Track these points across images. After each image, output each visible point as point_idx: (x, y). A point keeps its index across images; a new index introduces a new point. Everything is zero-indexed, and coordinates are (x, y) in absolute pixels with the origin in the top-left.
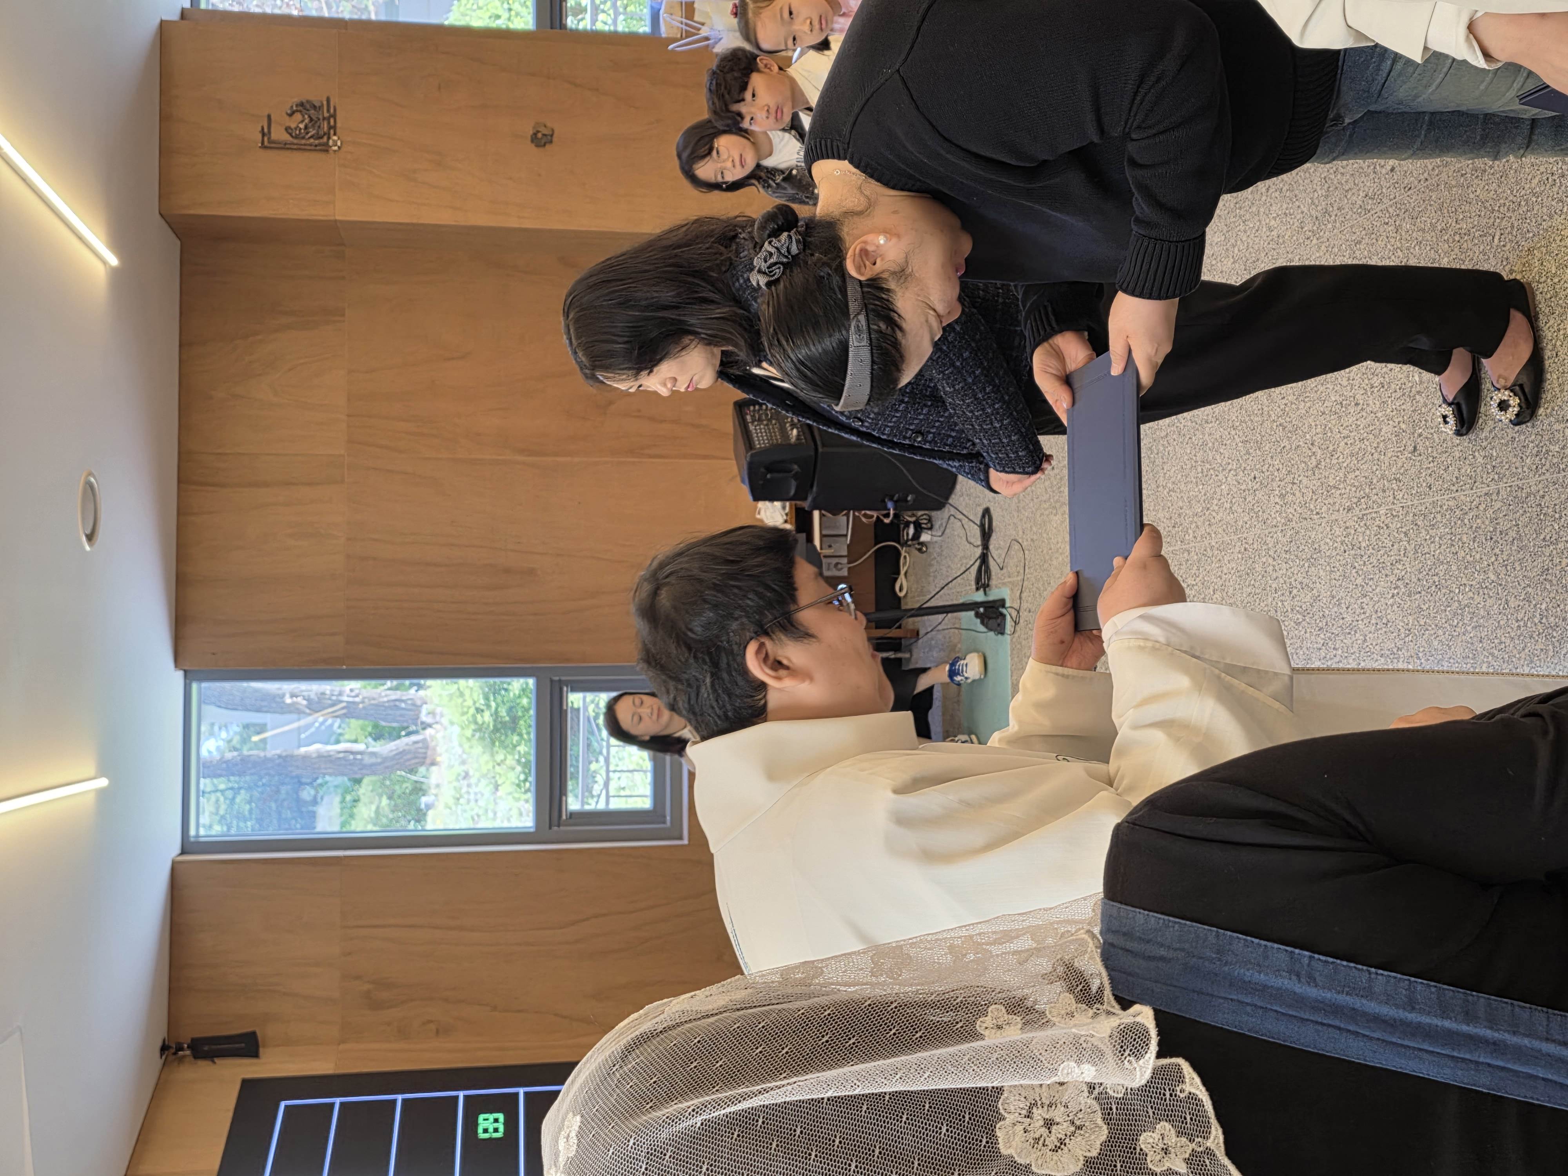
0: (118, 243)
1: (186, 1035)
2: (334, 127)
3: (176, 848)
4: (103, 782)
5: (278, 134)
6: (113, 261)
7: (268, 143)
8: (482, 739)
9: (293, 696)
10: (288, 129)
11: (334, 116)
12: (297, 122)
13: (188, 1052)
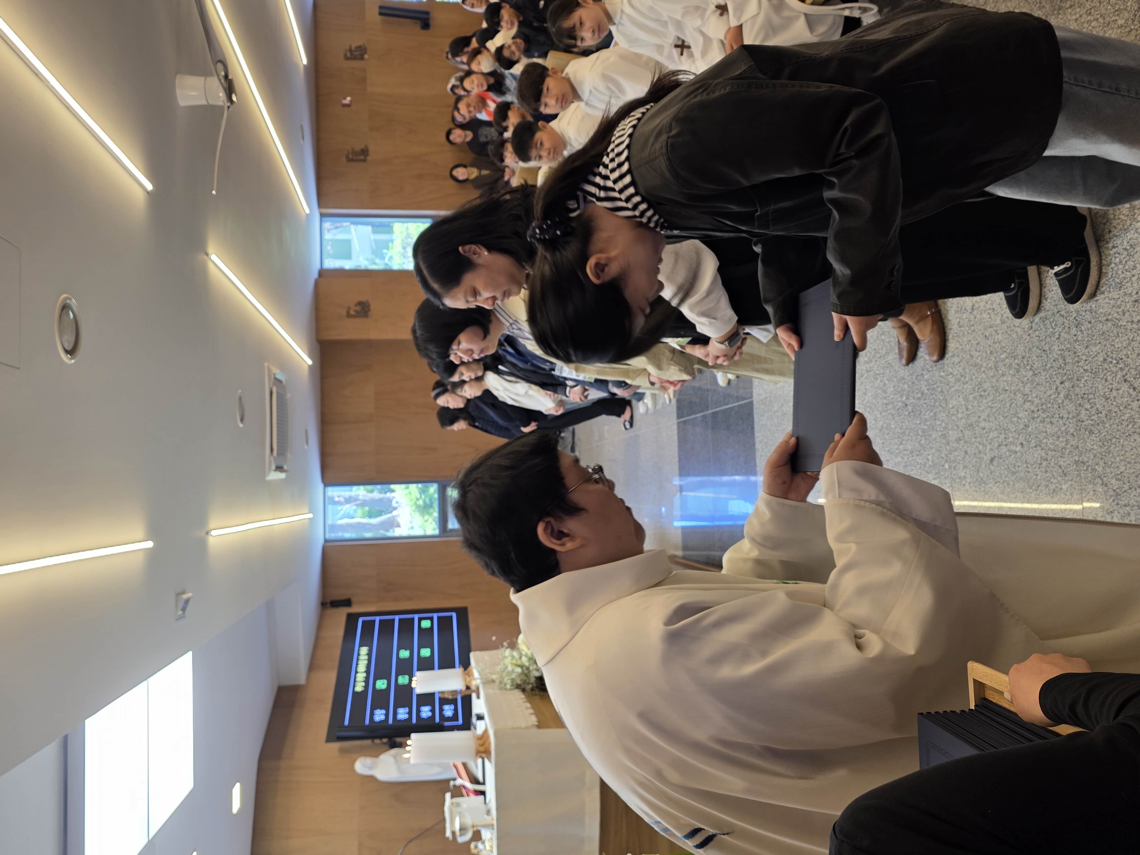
0: (311, 357)
1: (328, 600)
2: (369, 310)
3: (321, 542)
4: (311, 516)
5: (352, 312)
6: (310, 362)
7: (349, 315)
8: (419, 511)
9: (339, 497)
10: (356, 311)
11: (369, 306)
12: (358, 308)
13: (329, 605)
